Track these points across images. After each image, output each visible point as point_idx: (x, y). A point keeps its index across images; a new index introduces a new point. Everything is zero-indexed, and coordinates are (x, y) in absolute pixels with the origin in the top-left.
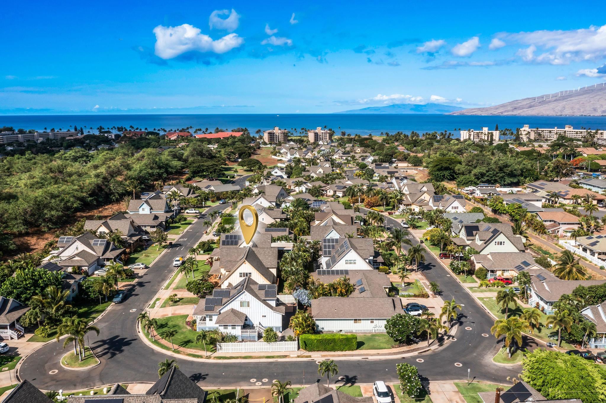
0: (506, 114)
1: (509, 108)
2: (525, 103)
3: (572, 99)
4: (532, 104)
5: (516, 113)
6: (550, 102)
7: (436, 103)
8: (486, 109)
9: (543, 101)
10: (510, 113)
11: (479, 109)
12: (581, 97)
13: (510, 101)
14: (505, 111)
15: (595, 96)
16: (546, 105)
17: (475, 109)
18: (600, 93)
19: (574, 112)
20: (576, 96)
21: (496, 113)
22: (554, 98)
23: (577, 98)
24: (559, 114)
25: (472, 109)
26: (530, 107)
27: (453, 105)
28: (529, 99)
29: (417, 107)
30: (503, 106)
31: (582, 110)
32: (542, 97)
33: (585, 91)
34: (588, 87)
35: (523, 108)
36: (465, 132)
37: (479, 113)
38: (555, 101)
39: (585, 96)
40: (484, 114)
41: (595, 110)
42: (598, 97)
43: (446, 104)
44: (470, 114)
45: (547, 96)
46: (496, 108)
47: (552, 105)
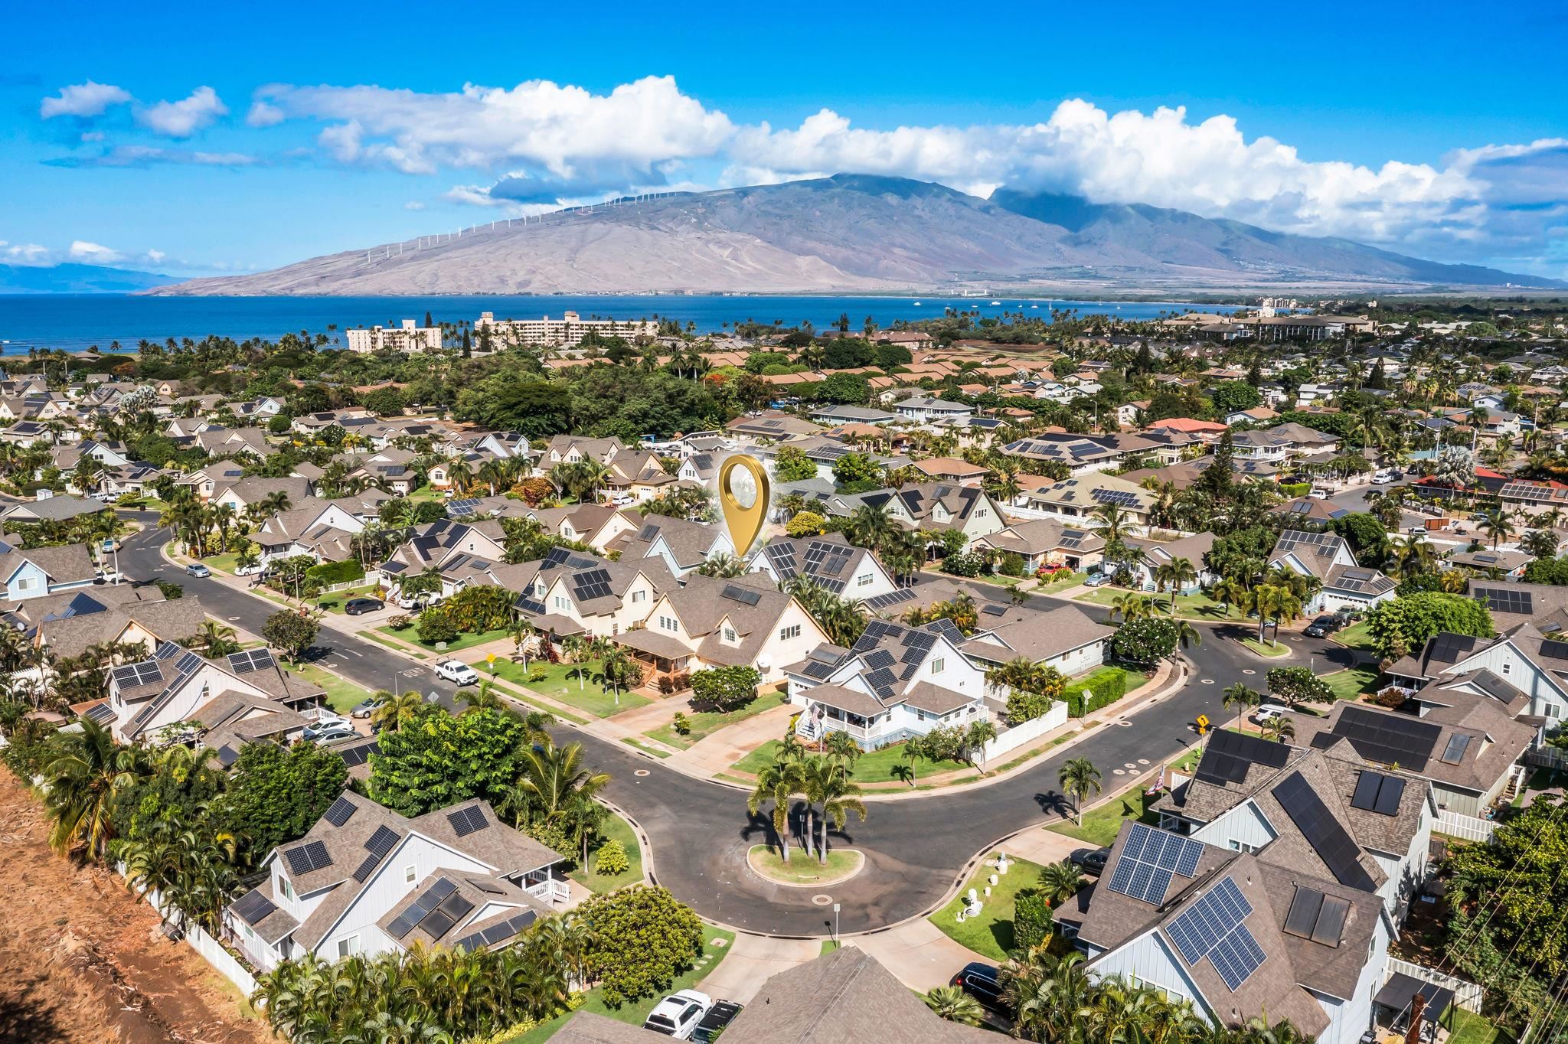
0: (300, 292)
1: (307, 277)
2: (342, 264)
3: (450, 254)
4: (362, 266)
5: (328, 288)
6: (401, 262)
7: (87, 262)
8: (249, 281)
9: (385, 259)
10: (313, 290)
11: (229, 278)
12: (468, 251)
13: (305, 259)
14: (300, 285)
15: (498, 250)
16: (394, 270)
17: (216, 279)
18: (505, 242)
19: (459, 287)
20: (457, 249)
21: (276, 288)
22: (410, 254)
23: (458, 253)
24: (427, 291)
25: (209, 280)
26: (358, 274)
27: (141, 269)
28: (350, 253)
29: (29, 273)
30: (289, 271)
31: (476, 281)
32: (381, 250)
33: (473, 238)
34: (478, 229)
35: (340, 278)
36: (362, 332)
37: (231, 291)
38: (413, 259)
39: (476, 248)
40: (244, 292)
41: (502, 281)
42: (503, 252)
43: (118, 267)
44: (205, 294)
45: (394, 247)
46: (275, 276)
47: (409, 270)
